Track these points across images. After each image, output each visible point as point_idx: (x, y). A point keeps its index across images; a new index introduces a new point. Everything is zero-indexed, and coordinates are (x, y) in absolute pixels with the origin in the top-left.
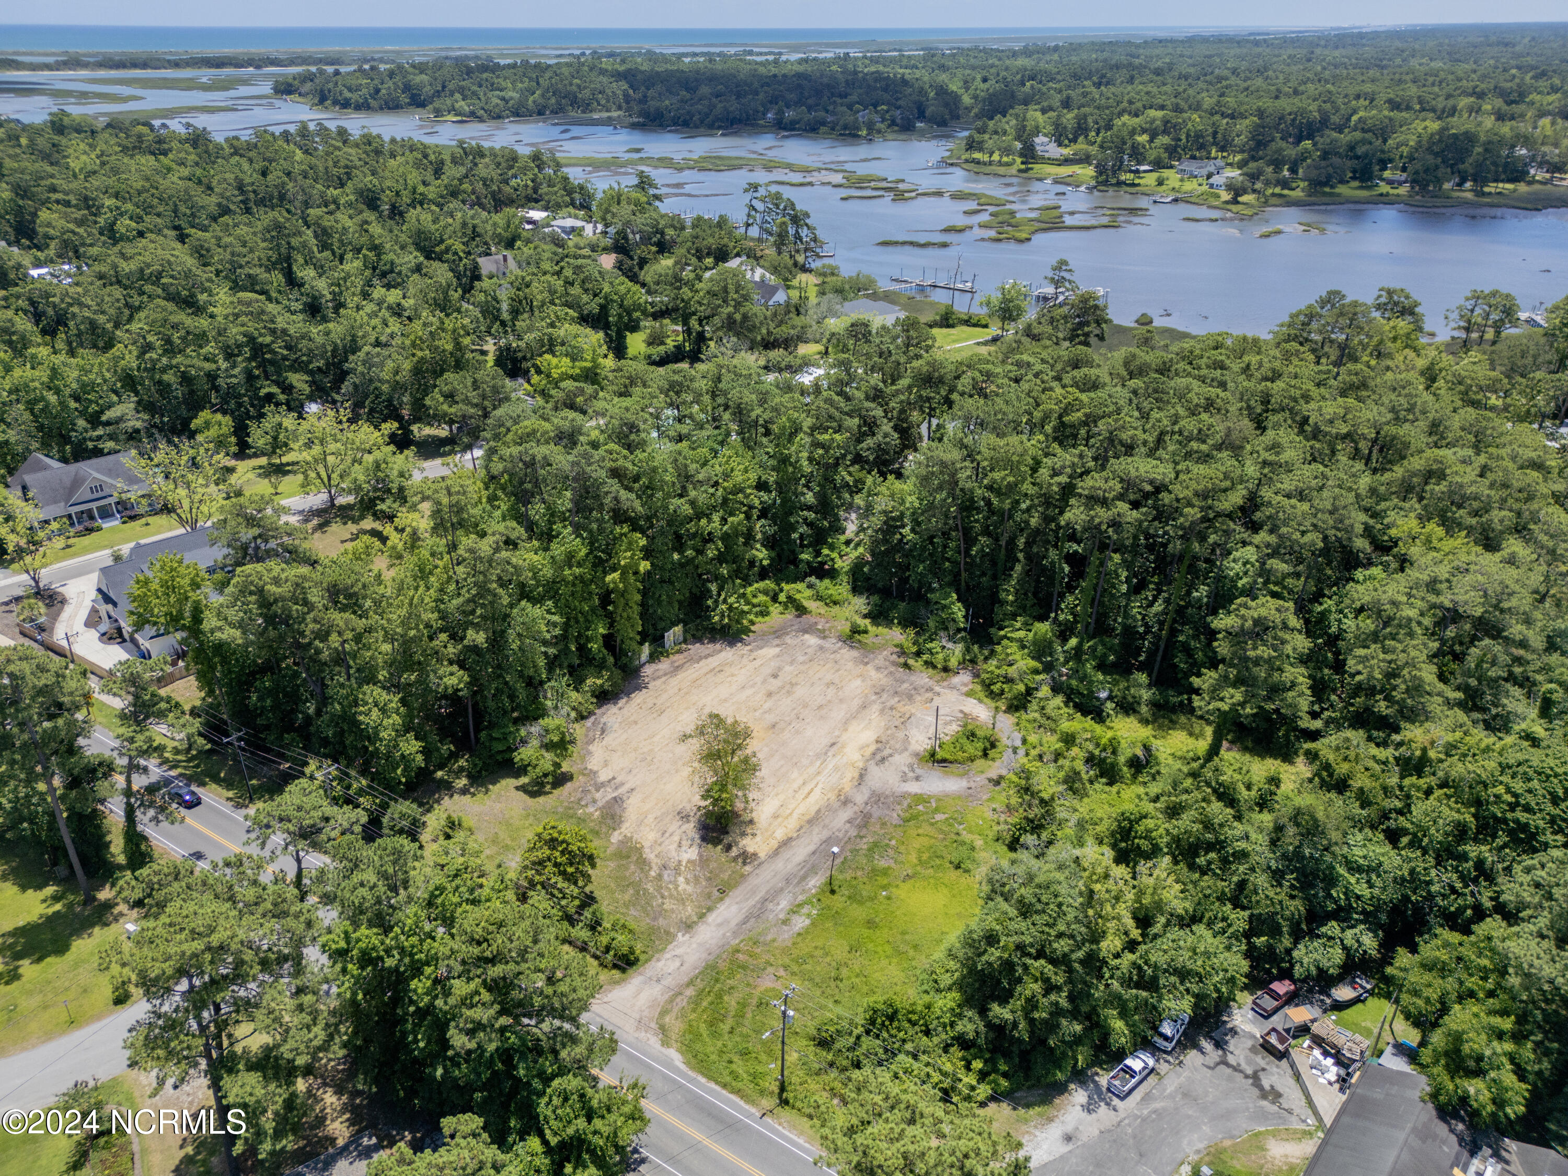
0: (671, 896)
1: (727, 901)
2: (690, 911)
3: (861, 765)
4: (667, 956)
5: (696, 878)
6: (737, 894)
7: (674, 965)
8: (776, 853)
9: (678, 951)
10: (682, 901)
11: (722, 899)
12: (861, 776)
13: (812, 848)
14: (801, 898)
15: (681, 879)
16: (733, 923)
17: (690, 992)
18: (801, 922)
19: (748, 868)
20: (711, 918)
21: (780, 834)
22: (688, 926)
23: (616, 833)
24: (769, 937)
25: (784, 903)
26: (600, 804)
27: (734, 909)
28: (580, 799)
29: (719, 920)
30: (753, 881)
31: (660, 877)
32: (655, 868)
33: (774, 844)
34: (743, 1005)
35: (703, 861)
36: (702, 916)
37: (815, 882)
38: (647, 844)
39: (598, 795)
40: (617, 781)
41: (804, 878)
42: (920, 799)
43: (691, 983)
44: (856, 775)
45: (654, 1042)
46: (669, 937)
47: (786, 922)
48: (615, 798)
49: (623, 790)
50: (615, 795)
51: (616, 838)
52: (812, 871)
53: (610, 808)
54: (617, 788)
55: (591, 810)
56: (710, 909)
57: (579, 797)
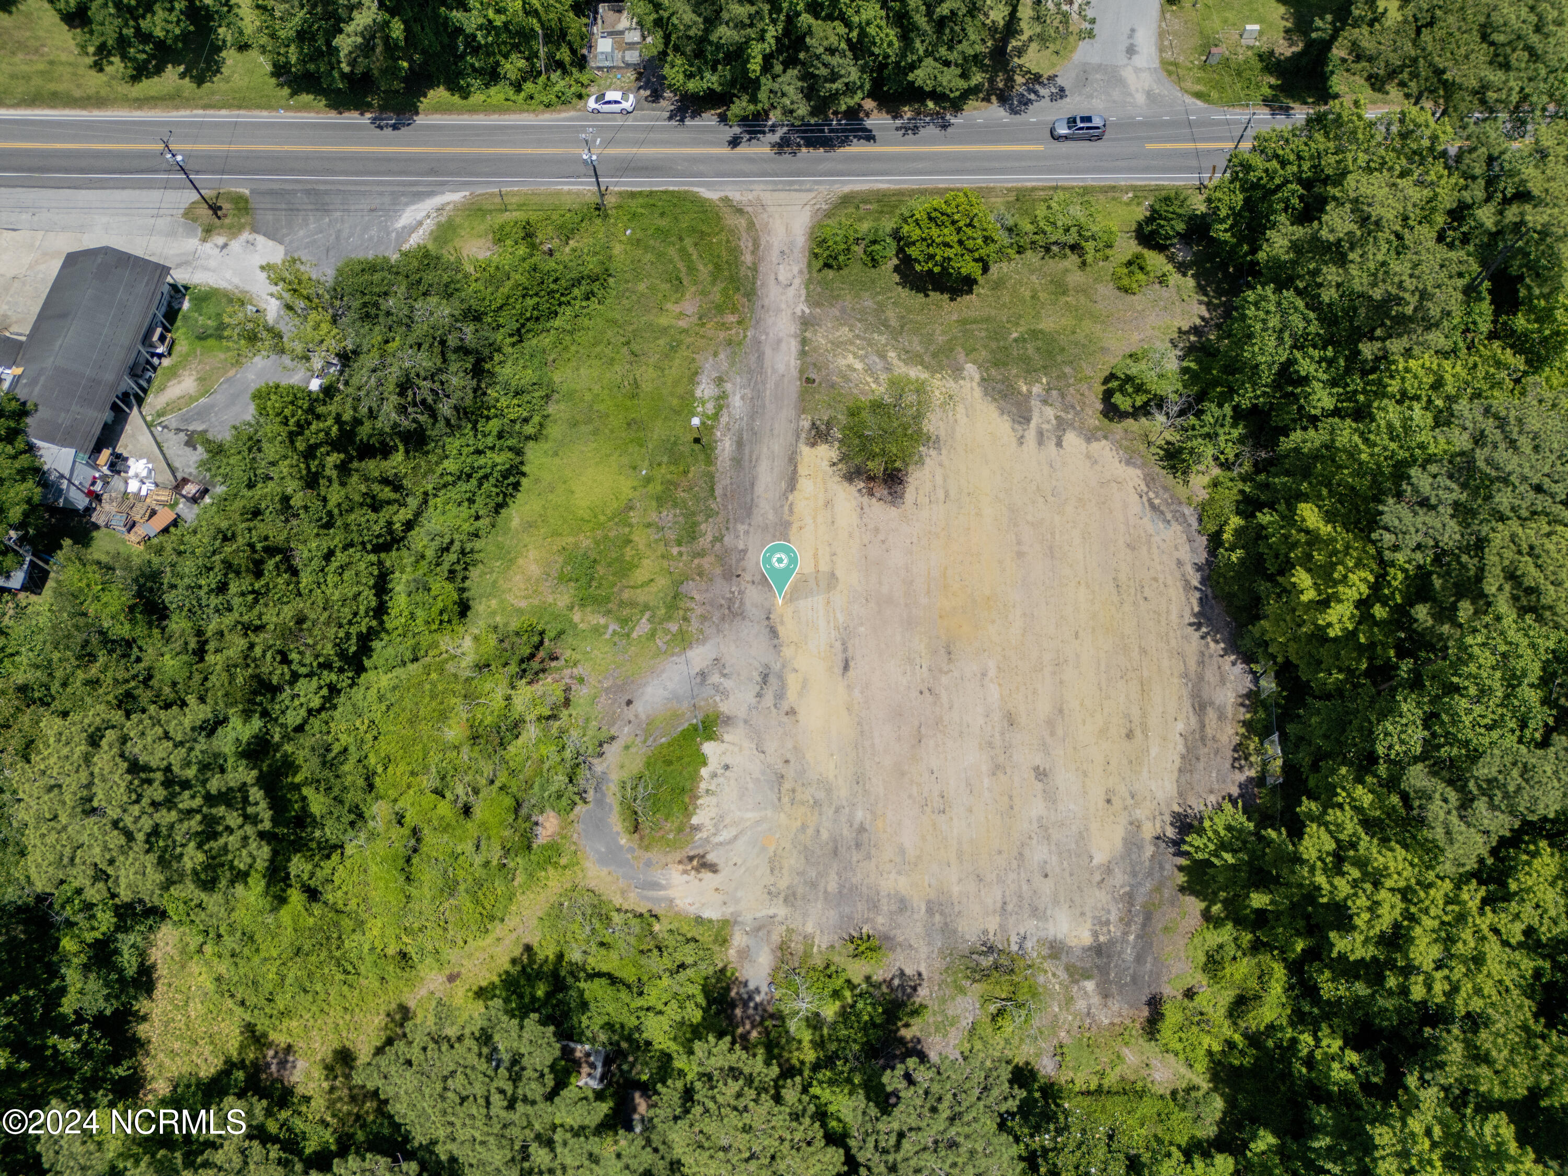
0: (852, 343)
1: (795, 373)
2: (820, 339)
3: (787, 652)
4: (797, 281)
5: (847, 379)
6: (793, 387)
7: (784, 273)
8: (793, 460)
9: (791, 292)
10: (837, 344)
11: (802, 371)
12: (773, 632)
13: (760, 489)
14: (724, 419)
15: (859, 366)
16: (768, 352)
17: (748, 258)
18: (705, 389)
19: (806, 424)
20: (793, 346)
21: (806, 485)
22: (806, 323)
23: (977, 377)
25: (737, 402)
26: (1035, 403)
27: (781, 368)
28: (1063, 396)
29: (784, 346)
30: (788, 412)
31: (883, 356)
32: (896, 362)
33: (802, 470)
34: (691, 269)
36: (804, 342)
37: (725, 447)
39: (1050, 412)
40: (1051, 445)
41: (740, 444)
42: (683, 641)
43: (755, 269)
44: (781, 630)
45: (736, 196)
46: (813, 301)
47: (719, 381)
48: (1028, 420)
49: (1031, 435)
50: (1033, 424)
51: (970, 369)
52: (737, 461)
53: (1018, 404)
54: (1040, 434)
55: (1037, 389)
56: (803, 354)
57: (1069, 398)
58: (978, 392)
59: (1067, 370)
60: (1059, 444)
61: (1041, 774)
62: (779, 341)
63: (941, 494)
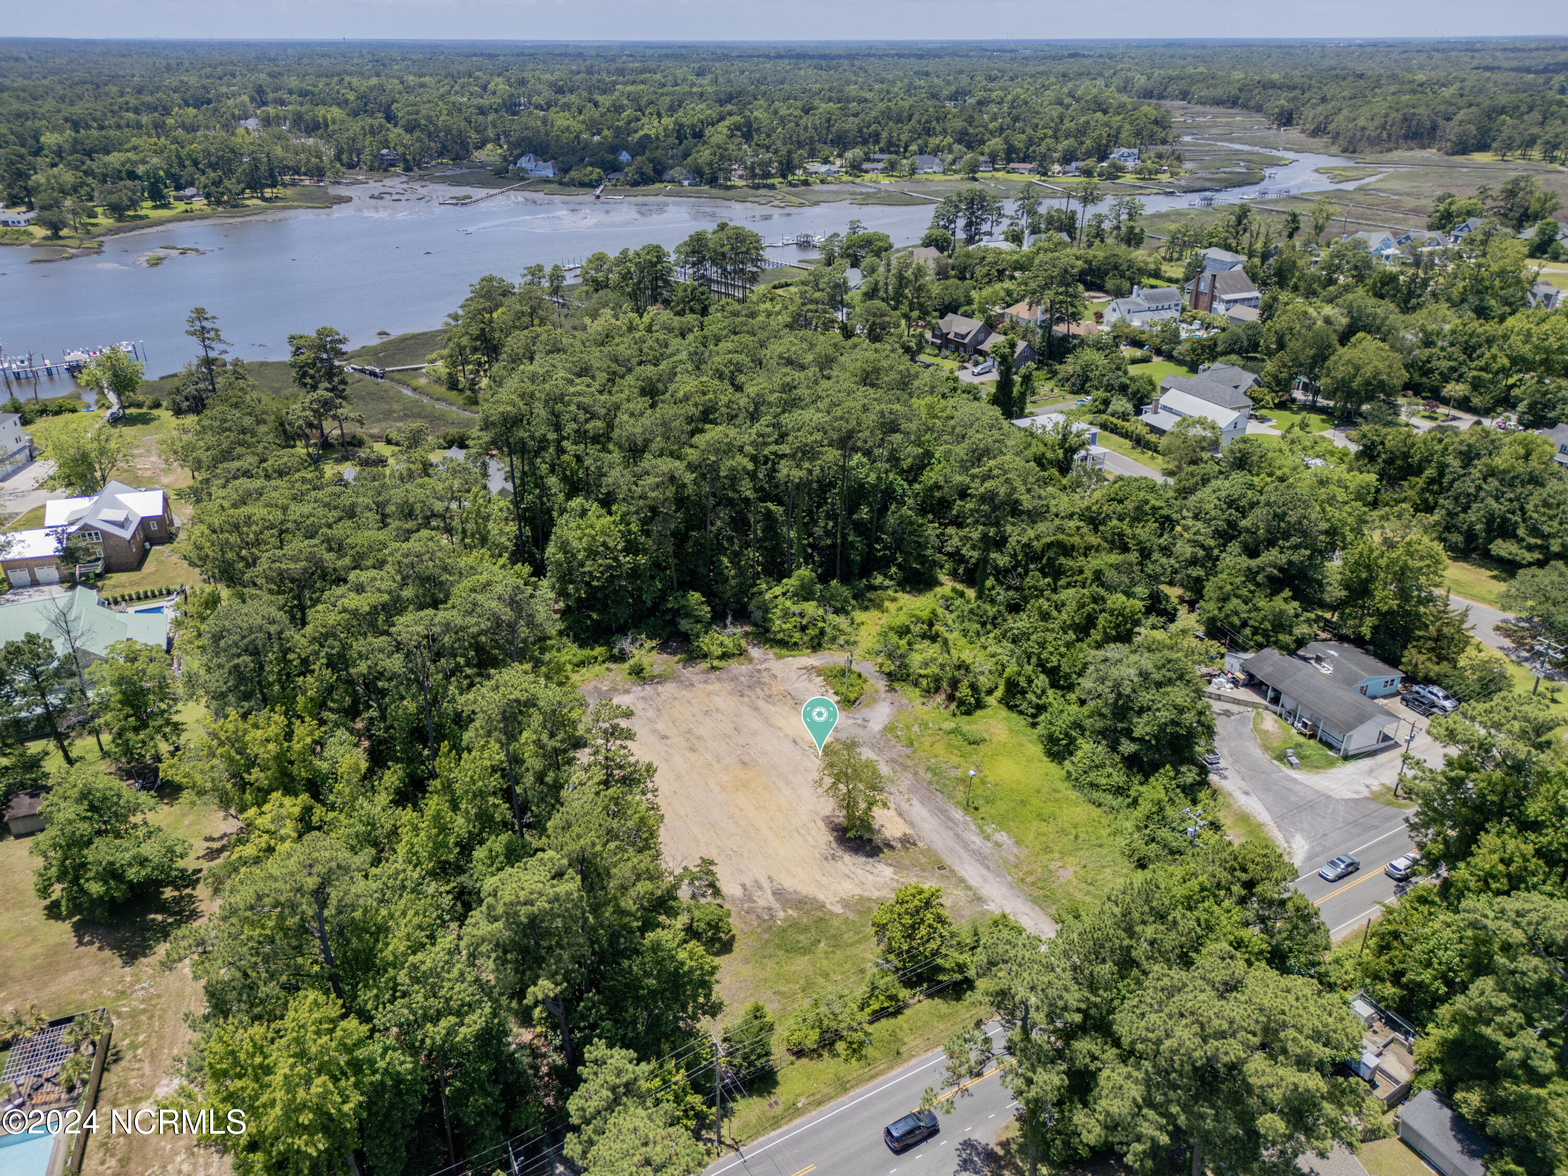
1: (956, 868)
2: (960, 891)
6: (948, 860)
8: (912, 824)
9: (1008, 912)
11: (952, 871)
13: (915, 802)
14: (973, 828)
16: (985, 872)
18: (1003, 837)
19: (921, 844)
20: (973, 883)
22: (979, 899)
23: (829, 906)
24: (1012, 858)
25: (977, 840)
26: (776, 905)
27: (966, 866)
28: (759, 917)
29: (979, 880)
30: (938, 847)
35: (898, 867)
36: (969, 888)
37: (958, 814)
38: (858, 891)
39: (762, 903)
41: (950, 818)
42: (890, 729)
47: (998, 845)
48: (774, 893)
49: (766, 884)
50: (769, 892)
51: (838, 909)
52: (943, 811)
53: (787, 901)
54: (760, 888)
55: (781, 914)
56: (962, 880)
57: (754, 917)
58: (821, 897)
59: (766, 936)
60: (743, 886)
61: (665, 737)
62: (985, 881)
63: (802, 831)
